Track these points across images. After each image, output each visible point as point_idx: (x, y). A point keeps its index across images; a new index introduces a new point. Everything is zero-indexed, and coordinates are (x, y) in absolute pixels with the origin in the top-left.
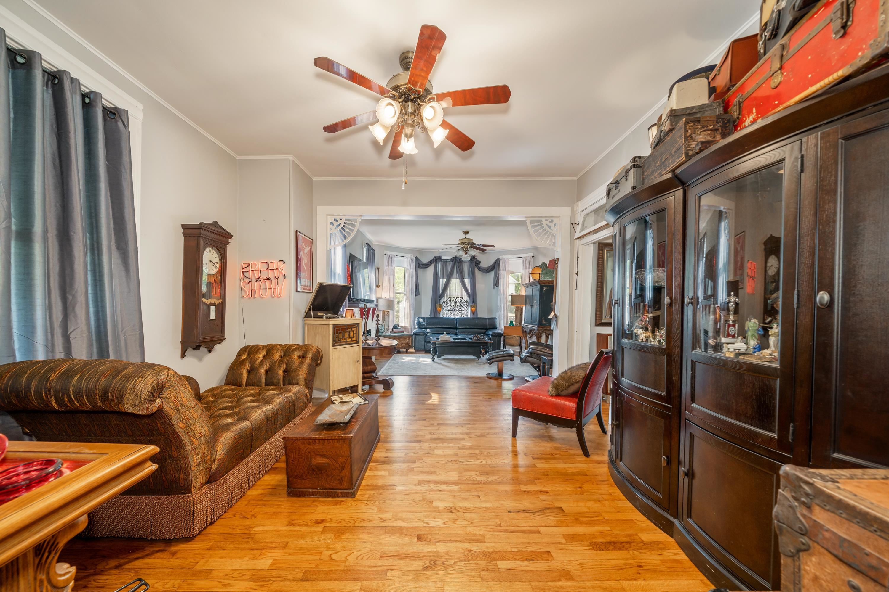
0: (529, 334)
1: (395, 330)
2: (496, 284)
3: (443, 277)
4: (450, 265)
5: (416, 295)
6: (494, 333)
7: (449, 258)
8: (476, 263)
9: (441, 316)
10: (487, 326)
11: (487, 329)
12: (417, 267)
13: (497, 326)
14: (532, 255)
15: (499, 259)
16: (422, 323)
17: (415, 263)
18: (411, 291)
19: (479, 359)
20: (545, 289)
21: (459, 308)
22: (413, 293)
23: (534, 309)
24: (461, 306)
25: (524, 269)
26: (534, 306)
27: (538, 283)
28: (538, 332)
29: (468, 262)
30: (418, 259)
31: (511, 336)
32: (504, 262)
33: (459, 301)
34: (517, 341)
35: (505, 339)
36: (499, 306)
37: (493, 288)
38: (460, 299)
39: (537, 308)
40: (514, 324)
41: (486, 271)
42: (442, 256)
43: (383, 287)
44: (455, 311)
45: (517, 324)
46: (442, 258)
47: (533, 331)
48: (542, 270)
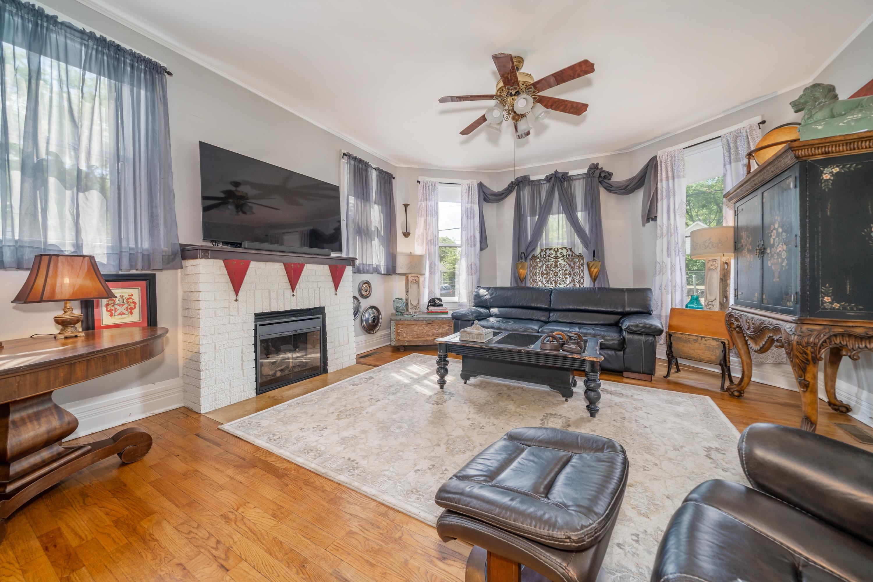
0: (754, 338)
1: (431, 308)
2: (650, 215)
3: (533, 214)
4: (545, 188)
5: (481, 249)
6: (642, 326)
7: (543, 177)
8: (600, 176)
9: (529, 285)
10: (625, 307)
11: (624, 314)
12: (482, 199)
13: (653, 308)
14: (759, 119)
15: (655, 157)
16: (485, 297)
17: (477, 193)
18: (470, 241)
19: (569, 399)
20: (832, 172)
21: (564, 268)
22: (475, 245)
23: (772, 256)
24: (567, 265)
25: (730, 163)
26: (771, 249)
27: (793, 155)
28: (797, 342)
29: (584, 178)
30: (484, 186)
31: (691, 337)
32: (669, 160)
33: (563, 256)
34: (713, 351)
35: (672, 341)
36: (661, 263)
37: (644, 225)
38: (565, 251)
39: (789, 251)
40: (703, 304)
41: (623, 191)
42: (529, 175)
43: (416, 236)
44: (556, 274)
45: (710, 306)
46: (529, 179)
47: (774, 333)
48: (811, 112)
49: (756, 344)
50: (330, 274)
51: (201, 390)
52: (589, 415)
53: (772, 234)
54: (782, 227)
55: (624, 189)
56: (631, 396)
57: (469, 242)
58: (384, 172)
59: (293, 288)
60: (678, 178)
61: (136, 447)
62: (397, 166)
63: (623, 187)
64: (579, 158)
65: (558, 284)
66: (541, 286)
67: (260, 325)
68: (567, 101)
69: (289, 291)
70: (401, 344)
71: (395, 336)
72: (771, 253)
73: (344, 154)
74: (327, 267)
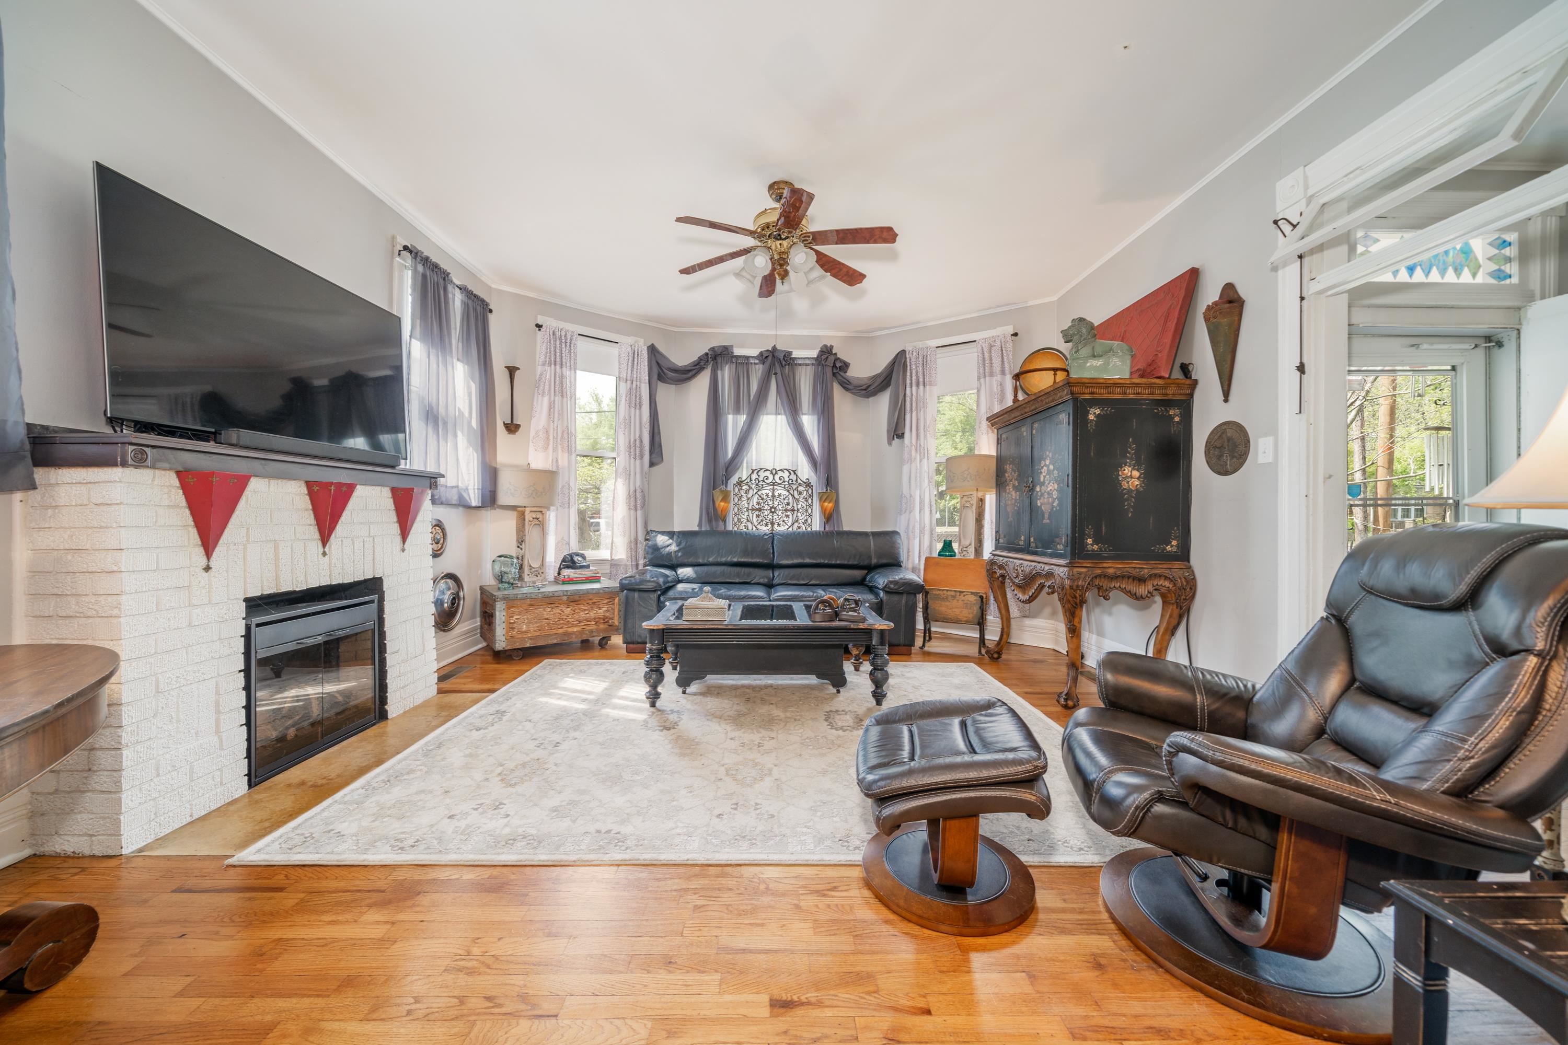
0: (1022, 587)
1: (567, 572)
2: (897, 432)
3: (737, 410)
4: (757, 371)
5: (652, 464)
6: (895, 583)
7: (754, 352)
8: (834, 366)
9: (730, 527)
10: (870, 557)
11: (870, 568)
12: (655, 376)
13: (903, 557)
14: (1010, 330)
15: (902, 353)
16: (668, 549)
17: (646, 363)
18: (633, 448)
19: (841, 690)
20: (1095, 413)
21: (786, 501)
22: (642, 457)
23: (1042, 495)
24: (790, 496)
25: (985, 377)
26: (1041, 487)
27: (1069, 391)
28: (1070, 586)
29: (812, 364)
30: (658, 352)
31: (949, 593)
32: (921, 359)
33: (784, 482)
34: (970, 609)
35: (929, 600)
36: (908, 496)
37: (890, 444)
38: (787, 473)
39: (1060, 490)
40: (956, 551)
41: (864, 392)
42: (732, 346)
43: (532, 433)
44: (773, 510)
45: (965, 553)
46: (732, 353)
47: (1046, 579)
48: (1078, 347)
49: (1024, 593)
50: (393, 507)
51: (124, 796)
52: (875, 703)
53: (1043, 471)
54: (1053, 464)
55: (865, 390)
56: (903, 675)
57: (632, 450)
58: (475, 296)
59: (325, 539)
60: (931, 385)
61: (60, 943)
62: (493, 286)
63: (864, 387)
64: (805, 332)
65: (776, 526)
66: (750, 528)
67: (258, 625)
68: (843, 264)
69: (315, 545)
70: (518, 646)
71: (504, 632)
72: (1040, 491)
73: (406, 248)
74: (386, 493)
